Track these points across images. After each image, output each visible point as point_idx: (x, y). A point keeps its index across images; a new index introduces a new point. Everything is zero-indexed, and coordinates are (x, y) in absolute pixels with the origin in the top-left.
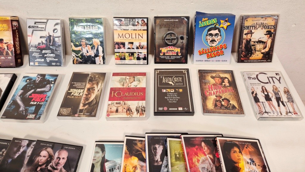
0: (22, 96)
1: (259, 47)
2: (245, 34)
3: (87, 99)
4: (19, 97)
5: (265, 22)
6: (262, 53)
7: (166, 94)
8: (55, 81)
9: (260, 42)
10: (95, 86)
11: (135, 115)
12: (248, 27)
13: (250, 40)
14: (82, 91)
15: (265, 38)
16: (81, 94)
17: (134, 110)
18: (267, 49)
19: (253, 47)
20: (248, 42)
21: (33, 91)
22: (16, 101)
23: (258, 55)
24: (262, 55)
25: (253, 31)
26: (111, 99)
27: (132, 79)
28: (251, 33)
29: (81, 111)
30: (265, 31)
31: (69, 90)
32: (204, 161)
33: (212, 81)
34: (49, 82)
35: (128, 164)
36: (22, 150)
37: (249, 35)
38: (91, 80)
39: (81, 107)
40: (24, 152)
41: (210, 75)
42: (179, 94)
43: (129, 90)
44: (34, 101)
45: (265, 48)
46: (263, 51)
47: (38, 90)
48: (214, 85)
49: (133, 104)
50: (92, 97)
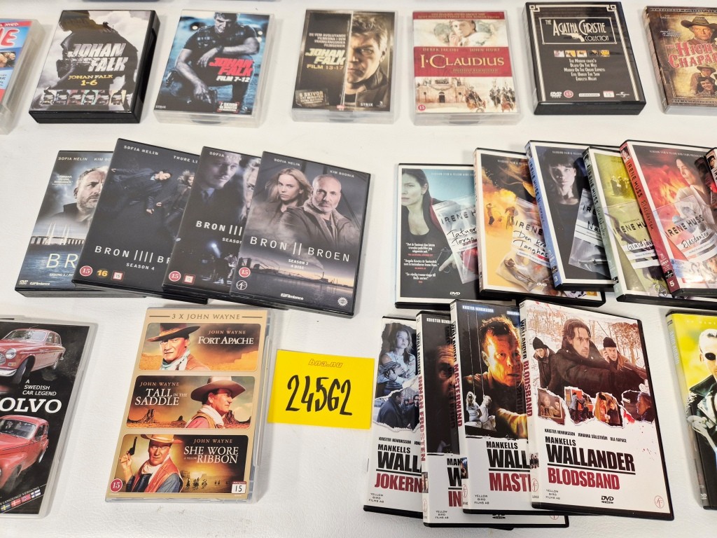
0: (192, 60)
3: (358, 72)
4: (186, 65)
7: (565, 62)
8: (265, 29)
10: (372, 42)
11: (490, 107)
14: (341, 53)
16: (340, 61)
17: (486, 97)
21: (214, 51)
22: (181, 73)
26: (418, 72)
27: (468, 28)
29: (350, 98)
31: (307, 50)
32: (684, 197)
33: (687, 33)
34: (250, 33)
35: (494, 203)
36: (231, 173)
38: (358, 29)
39: (347, 89)
40: (238, 178)
41: (680, 19)
42: (601, 62)
43: (465, 52)
44: (224, 74)
47: (228, 49)
48: (691, 42)
49: (484, 85)
50: (371, 68)
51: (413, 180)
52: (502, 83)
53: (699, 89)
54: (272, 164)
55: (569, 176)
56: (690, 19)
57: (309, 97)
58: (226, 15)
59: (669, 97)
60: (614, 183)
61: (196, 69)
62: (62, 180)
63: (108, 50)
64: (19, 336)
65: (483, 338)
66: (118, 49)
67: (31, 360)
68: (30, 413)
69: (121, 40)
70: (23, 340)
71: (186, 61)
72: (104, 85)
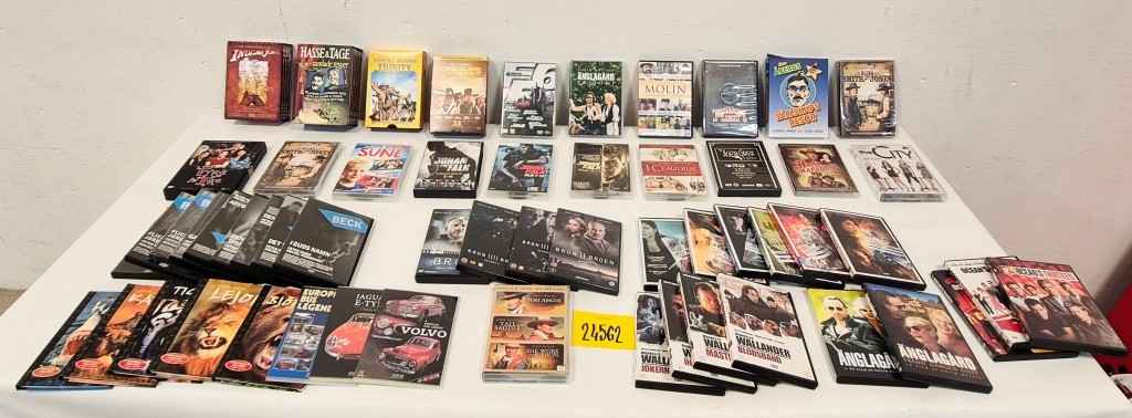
0: (509, 166)
1: (871, 109)
2: (847, 89)
3: (609, 173)
4: (505, 169)
5: (875, 71)
6: (878, 120)
7: (732, 169)
8: (551, 151)
9: (871, 102)
10: (616, 158)
11: (690, 191)
12: (849, 78)
13: (856, 99)
14: (598, 164)
15: (879, 96)
16: (598, 168)
17: (687, 185)
18: (885, 114)
19: (861, 110)
20: (854, 101)
21: (521, 162)
22: (502, 172)
23: (871, 125)
24: (878, 123)
25: (858, 84)
26: (645, 173)
27: (673, 153)
28: (855, 87)
29: (605, 185)
30: (876, 85)
31: (577, 162)
32: (805, 230)
33: (803, 157)
34: (541, 153)
35: (697, 234)
36: (539, 219)
37: (853, 92)
38: (606, 152)
39: (604, 181)
40: (543, 222)
41: (799, 150)
42: (753, 170)
43: (672, 164)
44: (528, 173)
45: (881, 112)
46: (879, 117)
47: (530, 161)
48: (806, 161)
49: (686, 180)
50: (617, 171)
51: (648, 226)
52: (696, 179)
53: (813, 183)
54: (563, 216)
55: (739, 223)
56: (805, 150)
57: (580, 185)
58: (527, 145)
59: (797, 188)
60: (764, 224)
61: (511, 170)
62: (437, 223)
63: (457, 161)
64: (419, 298)
65: (696, 291)
66: (464, 160)
67: (427, 311)
68: (429, 336)
69: (466, 156)
70: (421, 301)
71: (505, 167)
72: (458, 177)
